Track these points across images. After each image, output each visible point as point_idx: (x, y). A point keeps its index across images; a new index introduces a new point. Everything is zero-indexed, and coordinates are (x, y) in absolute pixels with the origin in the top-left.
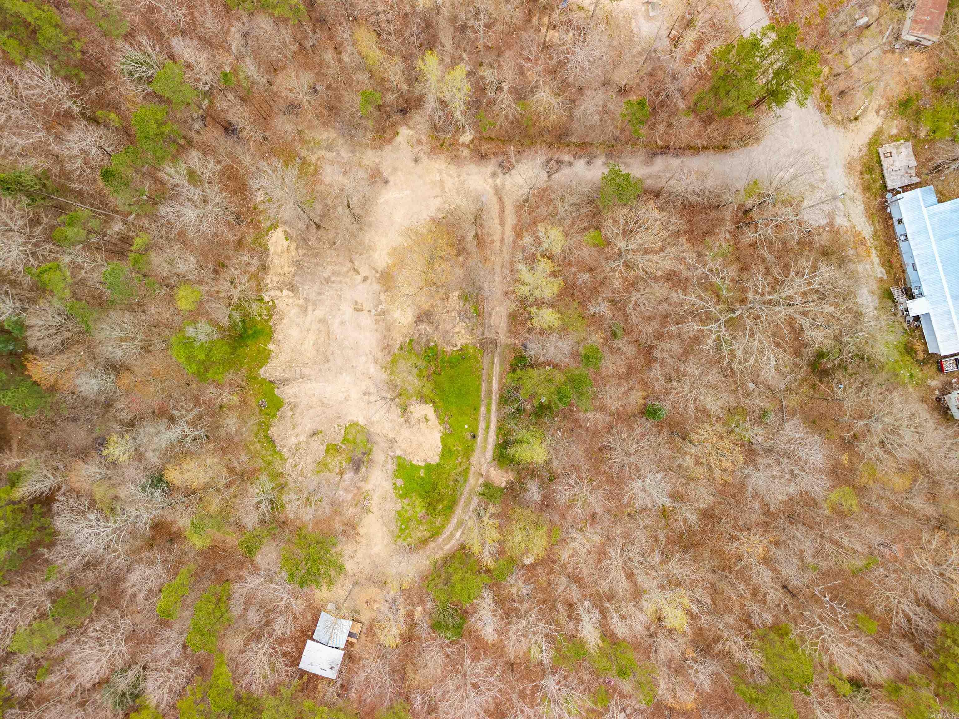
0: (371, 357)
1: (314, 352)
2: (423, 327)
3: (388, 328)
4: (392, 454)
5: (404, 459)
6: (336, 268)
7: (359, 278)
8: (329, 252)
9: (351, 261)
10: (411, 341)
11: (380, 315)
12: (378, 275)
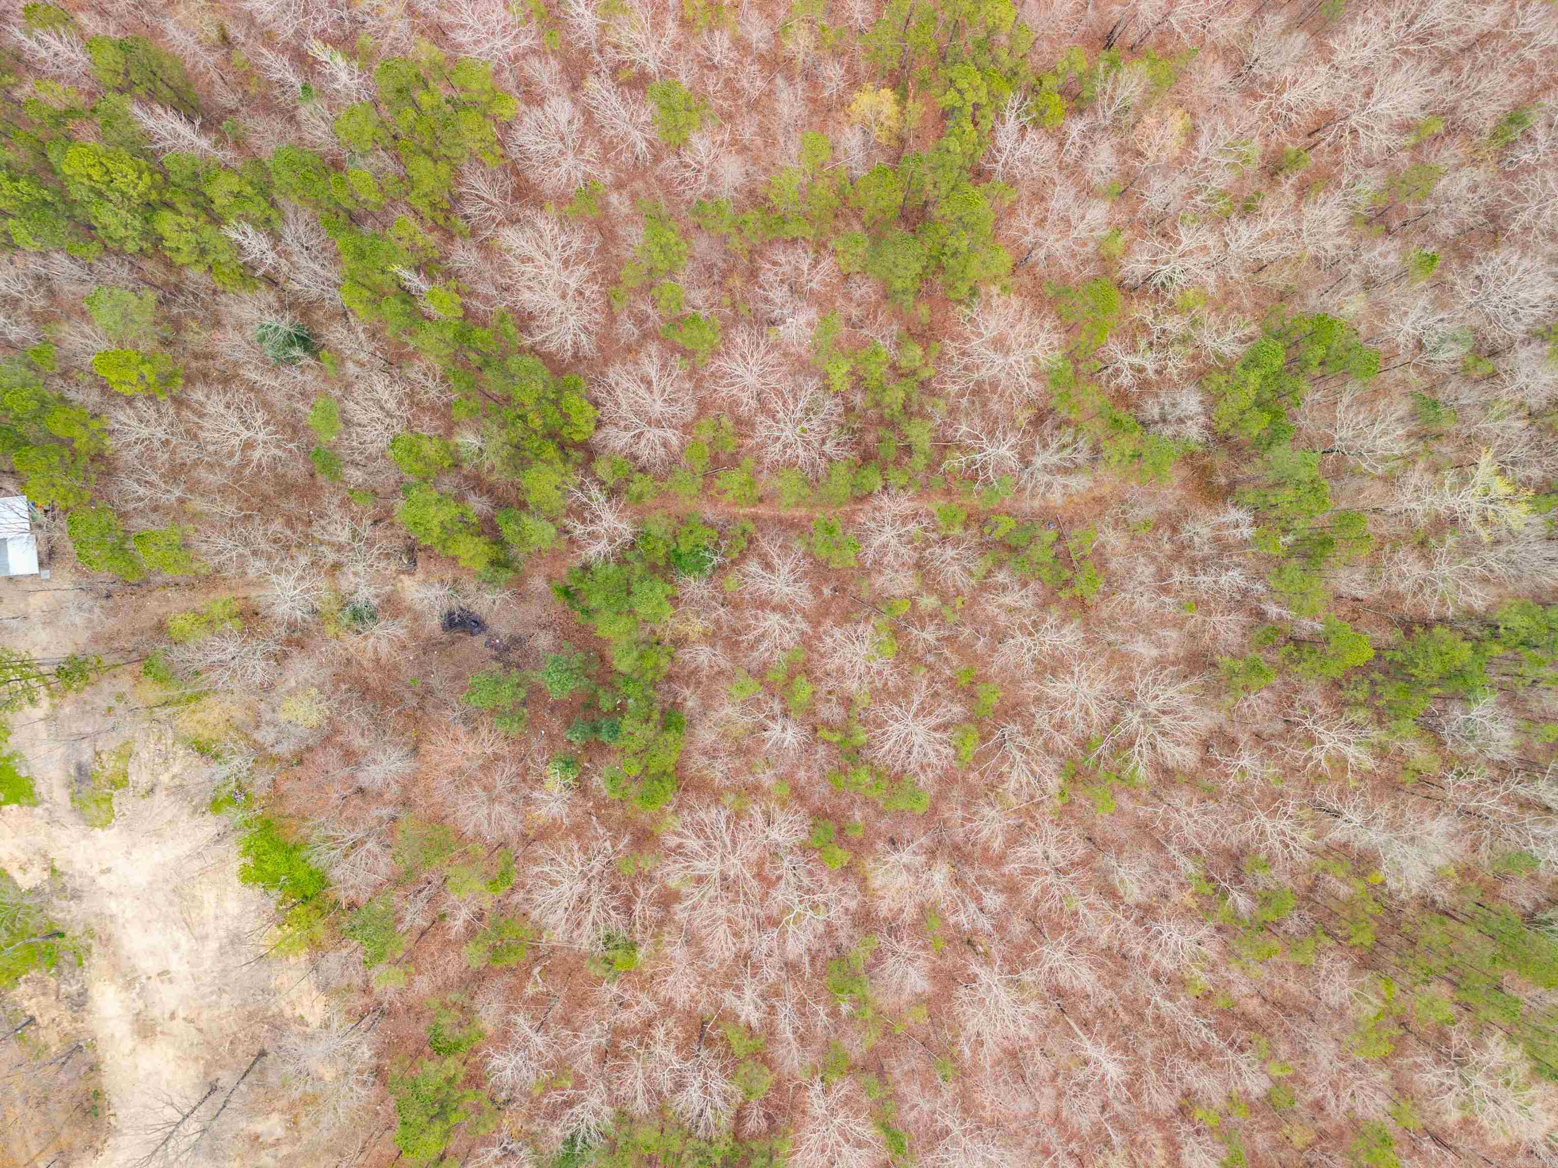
0: (121, 921)
1: (198, 893)
2: (74, 988)
3: (115, 967)
4: (47, 805)
5: (29, 805)
6: (217, 1013)
7: (181, 1014)
8: (235, 1028)
9: (200, 1030)
10: (81, 964)
11: (134, 979)
12: (159, 1029)
